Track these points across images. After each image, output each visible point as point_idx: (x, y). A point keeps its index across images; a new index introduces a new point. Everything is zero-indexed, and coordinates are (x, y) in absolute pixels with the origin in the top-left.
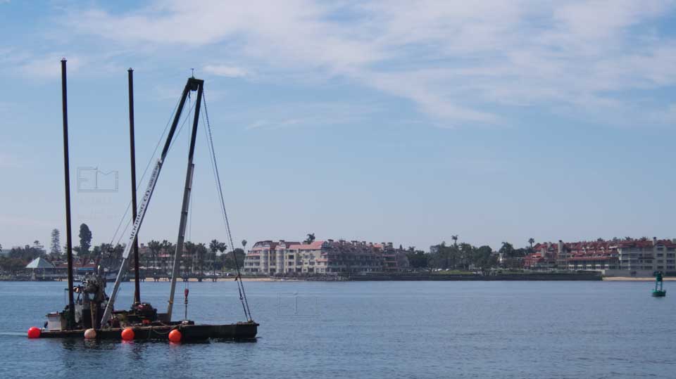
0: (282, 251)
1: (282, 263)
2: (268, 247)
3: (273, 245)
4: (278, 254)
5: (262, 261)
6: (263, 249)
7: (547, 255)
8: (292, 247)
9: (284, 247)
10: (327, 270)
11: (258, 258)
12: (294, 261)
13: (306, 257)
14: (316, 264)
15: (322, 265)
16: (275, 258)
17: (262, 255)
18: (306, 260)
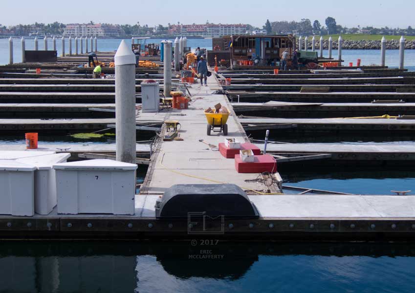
0: (84, 28)
1: (84, 32)
2: (78, 26)
3: (80, 25)
4: (83, 29)
5: (76, 31)
6: (76, 27)
7: (177, 29)
8: (88, 26)
9: (85, 26)
10: (104, 35)
11: (74, 30)
12: (90, 31)
13: (95, 30)
14: (99, 33)
15: (102, 33)
16: (81, 30)
17: (76, 29)
18: (95, 31)
